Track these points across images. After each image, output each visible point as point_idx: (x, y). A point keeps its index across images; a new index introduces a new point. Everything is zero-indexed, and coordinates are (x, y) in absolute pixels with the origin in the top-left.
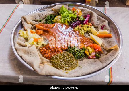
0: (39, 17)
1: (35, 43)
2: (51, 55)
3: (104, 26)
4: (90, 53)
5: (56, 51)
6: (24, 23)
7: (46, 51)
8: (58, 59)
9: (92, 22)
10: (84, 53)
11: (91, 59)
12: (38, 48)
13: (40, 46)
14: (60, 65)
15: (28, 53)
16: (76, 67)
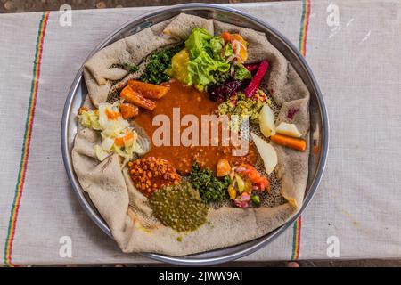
0: (128, 55)
1: (118, 149)
2: (152, 187)
3: (295, 111)
4: (241, 191)
5: (165, 177)
6: (90, 83)
7: (141, 175)
8: (167, 202)
9: (269, 88)
10: (226, 189)
11: (238, 207)
12: (125, 162)
13: (129, 156)
14: (168, 217)
15: (102, 182)
16: (202, 224)
